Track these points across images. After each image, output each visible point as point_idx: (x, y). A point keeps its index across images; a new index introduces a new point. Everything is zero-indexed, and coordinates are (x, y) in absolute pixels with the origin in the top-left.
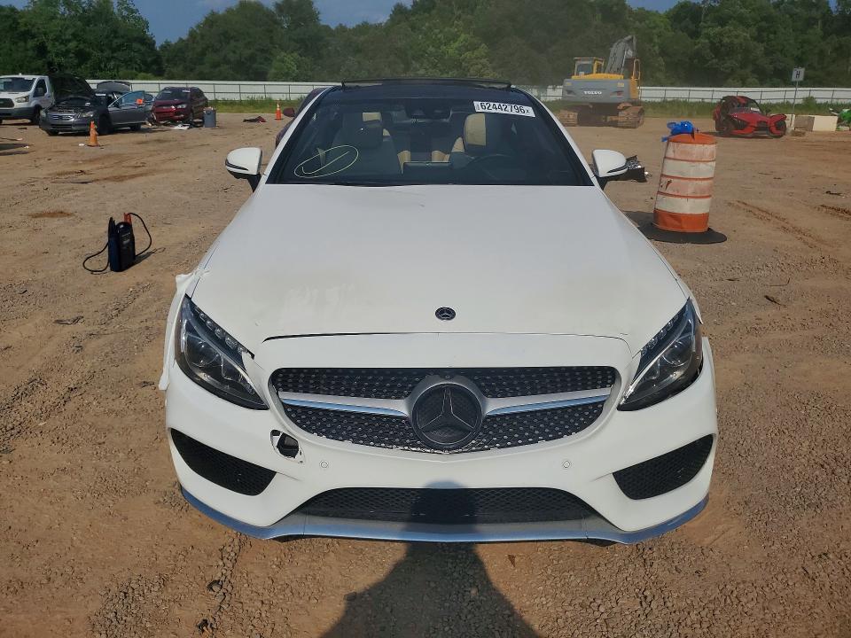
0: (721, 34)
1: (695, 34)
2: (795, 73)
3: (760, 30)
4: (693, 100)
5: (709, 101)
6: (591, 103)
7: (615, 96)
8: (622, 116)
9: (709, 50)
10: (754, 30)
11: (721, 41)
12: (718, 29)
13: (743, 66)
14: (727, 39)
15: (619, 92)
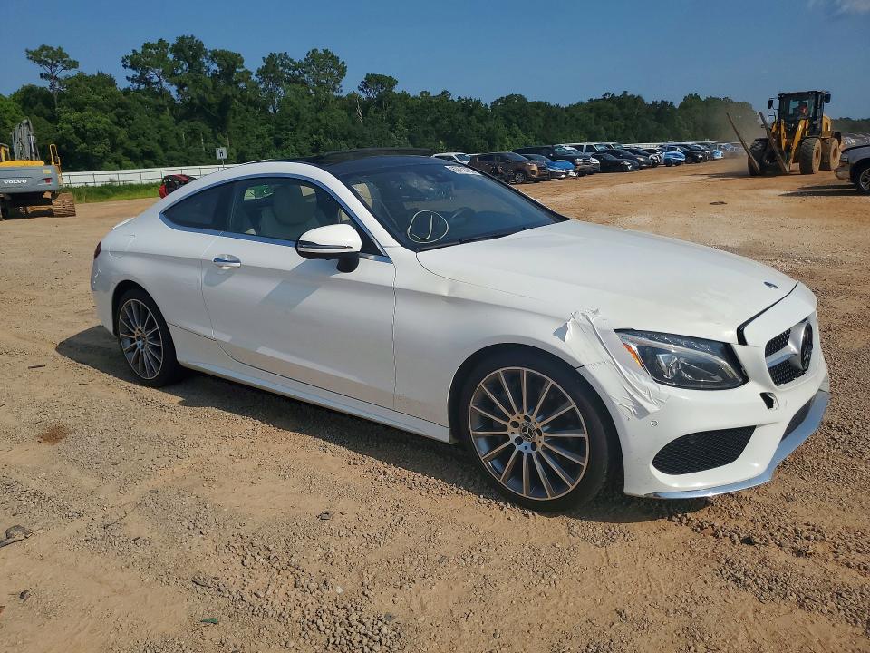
0: (81, 118)
1: (53, 119)
2: (218, 152)
3: (119, 116)
4: (76, 186)
5: (93, 185)
6: (9, 194)
7: (44, 183)
8: (57, 205)
9: (74, 135)
10: (112, 115)
11: (84, 127)
12: (77, 115)
13: (113, 149)
14: (89, 124)
15: (48, 180)
